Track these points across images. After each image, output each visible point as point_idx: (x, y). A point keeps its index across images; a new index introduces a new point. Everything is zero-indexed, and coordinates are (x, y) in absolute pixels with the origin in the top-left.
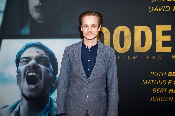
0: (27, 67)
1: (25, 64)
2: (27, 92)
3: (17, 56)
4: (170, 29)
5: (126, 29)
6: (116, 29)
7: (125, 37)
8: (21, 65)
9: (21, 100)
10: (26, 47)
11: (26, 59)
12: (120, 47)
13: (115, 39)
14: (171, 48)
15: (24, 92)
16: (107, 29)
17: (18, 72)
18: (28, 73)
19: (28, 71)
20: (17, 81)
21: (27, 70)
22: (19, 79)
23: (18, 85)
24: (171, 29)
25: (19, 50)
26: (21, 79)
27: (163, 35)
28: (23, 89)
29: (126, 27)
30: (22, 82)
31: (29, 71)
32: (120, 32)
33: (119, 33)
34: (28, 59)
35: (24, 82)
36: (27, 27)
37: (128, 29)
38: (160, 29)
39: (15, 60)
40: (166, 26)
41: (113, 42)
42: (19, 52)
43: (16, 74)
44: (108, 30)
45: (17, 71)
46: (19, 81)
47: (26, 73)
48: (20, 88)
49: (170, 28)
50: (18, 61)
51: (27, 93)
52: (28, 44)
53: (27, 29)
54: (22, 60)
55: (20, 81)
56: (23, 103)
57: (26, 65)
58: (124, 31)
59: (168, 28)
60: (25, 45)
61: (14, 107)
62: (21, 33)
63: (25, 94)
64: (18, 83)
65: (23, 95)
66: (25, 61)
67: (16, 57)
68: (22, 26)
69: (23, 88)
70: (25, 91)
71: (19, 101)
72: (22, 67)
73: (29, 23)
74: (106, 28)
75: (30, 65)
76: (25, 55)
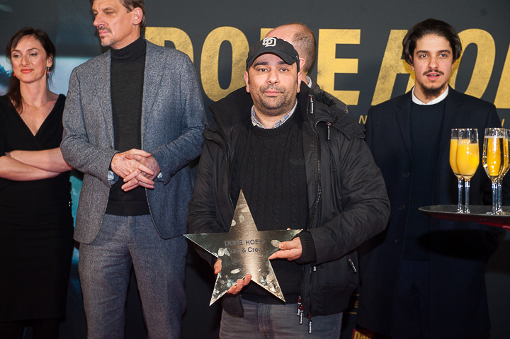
4: (357, 41)
5: (238, 35)
6: (209, 36)
7: (233, 59)
12: (219, 87)
13: (205, 64)
14: (357, 93)
16: (184, 33)
24: (359, 40)
27: (338, 56)
29: (237, 29)
32: (220, 44)
33: (219, 48)
37: (243, 35)
38: (330, 38)
40: (346, 32)
41: (201, 73)
44: (188, 37)
49: (359, 37)
58: (231, 41)
59: (352, 37)
74: (182, 31)
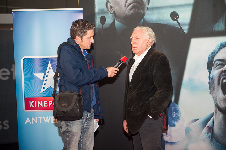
0: (222, 72)
1: (219, 68)
2: (222, 103)
3: (209, 57)
8: (214, 70)
9: (215, 113)
10: (220, 47)
11: (221, 62)
15: (218, 103)
17: (211, 78)
18: (223, 79)
19: (223, 77)
20: (210, 89)
21: (221, 75)
22: (211, 86)
23: (210, 94)
25: (212, 51)
26: (215, 86)
28: (217, 100)
30: (216, 90)
31: (225, 76)
34: (223, 62)
35: (218, 91)
36: (222, 21)
39: (207, 63)
42: (212, 53)
43: (208, 80)
45: (209, 77)
46: (212, 89)
47: (221, 79)
48: (213, 98)
50: (210, 65)
51: (222, 105)
52: (223, 43)
53: (221, 23)
54: (215, 63)
55: (214, 89)
56: (217, 116)
57: (221, 70)
60: (219, 44)
61: (206, 121)
62: (214, 29)
63: (219, 105)
64: (210, 91)
65: (217, 106)
66: (219, 64)
67: (208, 59)
68: (215, 21)
69: (217, 98)
70: (220, 101)
71: (213, 114)
72: (216, 72)
73: (225, 16)
75: (225, 69)
76: (219, 56)
